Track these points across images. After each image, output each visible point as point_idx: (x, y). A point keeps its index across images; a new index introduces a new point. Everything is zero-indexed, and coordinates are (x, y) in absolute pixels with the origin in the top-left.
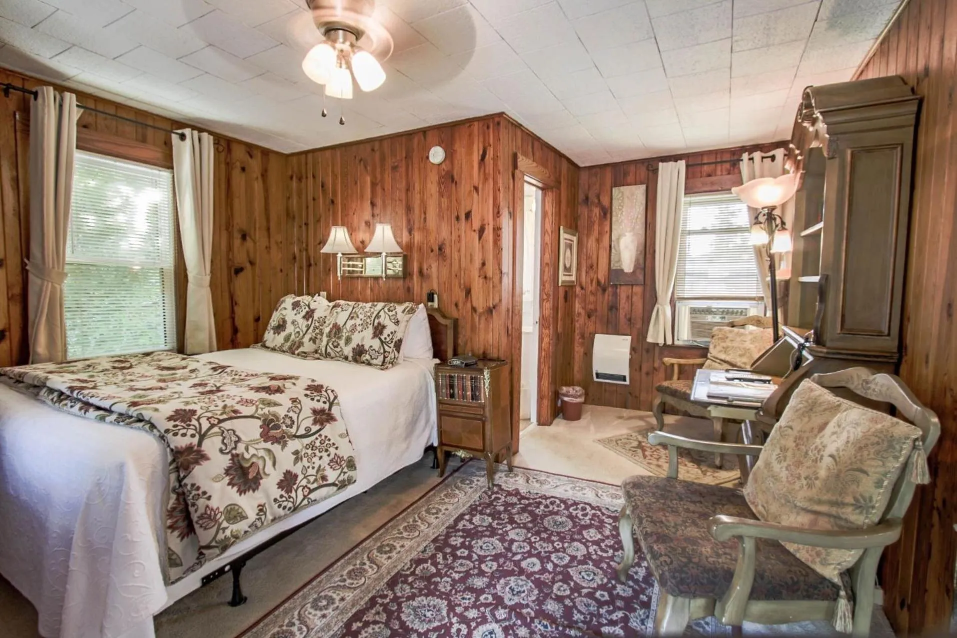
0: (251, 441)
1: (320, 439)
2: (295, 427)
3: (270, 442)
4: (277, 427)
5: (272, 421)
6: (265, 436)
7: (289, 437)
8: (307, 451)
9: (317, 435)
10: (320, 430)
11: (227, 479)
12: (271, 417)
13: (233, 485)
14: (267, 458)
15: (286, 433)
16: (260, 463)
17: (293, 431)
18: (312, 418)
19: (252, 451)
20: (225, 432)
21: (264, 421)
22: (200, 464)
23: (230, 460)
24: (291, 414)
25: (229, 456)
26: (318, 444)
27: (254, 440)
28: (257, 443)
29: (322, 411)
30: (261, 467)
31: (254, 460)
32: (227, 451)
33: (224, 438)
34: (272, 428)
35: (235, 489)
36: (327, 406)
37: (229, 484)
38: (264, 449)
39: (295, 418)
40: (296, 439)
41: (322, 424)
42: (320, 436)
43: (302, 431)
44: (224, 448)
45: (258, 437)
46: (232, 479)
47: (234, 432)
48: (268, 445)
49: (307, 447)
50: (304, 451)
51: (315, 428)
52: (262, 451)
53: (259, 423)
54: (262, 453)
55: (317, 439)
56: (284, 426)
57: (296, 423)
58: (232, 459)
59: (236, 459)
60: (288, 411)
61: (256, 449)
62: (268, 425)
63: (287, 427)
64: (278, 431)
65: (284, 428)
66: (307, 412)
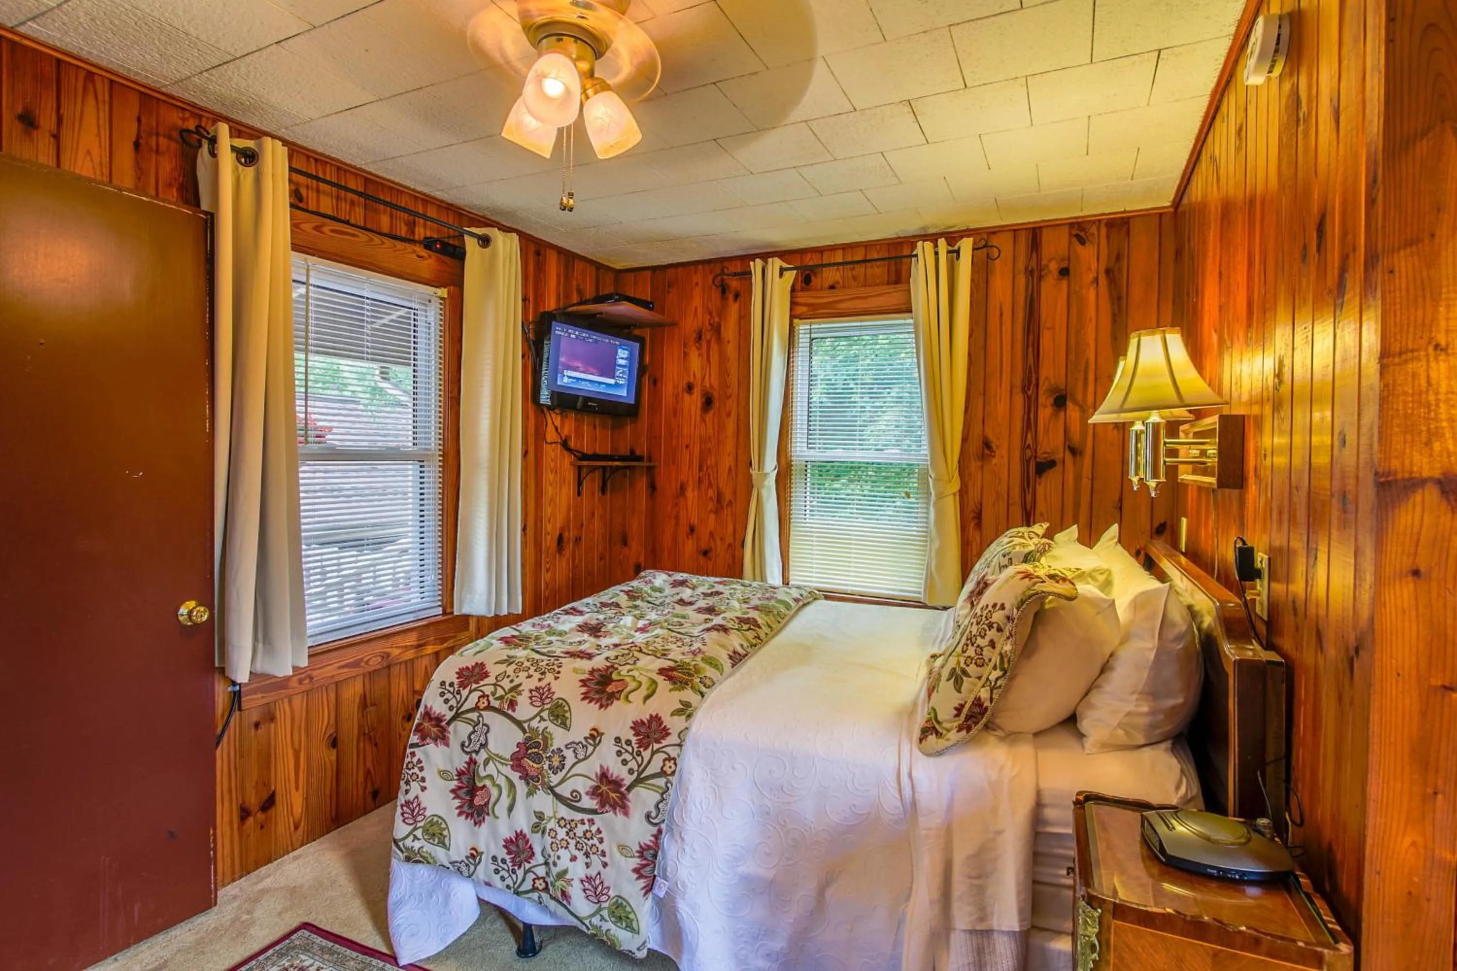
0: (497, 755)
1: (586, 827)
2: (561, 775)
3: (519, 774)
4: (538, 759)
5: (537, 745)
6: (517, 762)
7: (543, 784)
8: (558, 829)
9: (586, 817)
10: (594, 812)
11: (454, 784)
12: (540, 739)
13: (457, 797)
14: (505, 792)
15: (543, 777)
16: (494, 792)
17: (555, 779)
18: (595, 784)
19: (491, 769)
20: (481, 724)
21: (528, 739)
22: (437, 745)
23: (466, 763)
24: (569, 754)
25: (467, 758)
26: (580, 830)
27: (501, 757)
28: (503, 764)
29: (616, 784)
30: (493, 800)
31: (488, 782)
32: (468, 750)
33: (474, 732)
34: (530, 757)
35: (457, 803)
36: (628, 780)
37: (453, 791)
38: (507, 777)
39: (569, 763)
40: (551, 796)
41: (602, 804)
42: (591, 822)
43: (565, 790)
44: (467, 744)
45: (508, 757)
46: (460, 788)
47: (488, 731)
48: (515, 776)
49: (561, 821)
50: (552, 824)
51: (588, 802)
52: (504, 778)
53: (520, 737)
54: (502, 781)
55: (582, 822)
56: (547, 763)
57: (564, 771)
58: (468, 764)
59: (472, 765)
60: (566, 747)
61: (499, 771)
62: (527, 749)
63: (550, 767)
64: (536, 766)
65: (546, 767)
66: (591, 767)
